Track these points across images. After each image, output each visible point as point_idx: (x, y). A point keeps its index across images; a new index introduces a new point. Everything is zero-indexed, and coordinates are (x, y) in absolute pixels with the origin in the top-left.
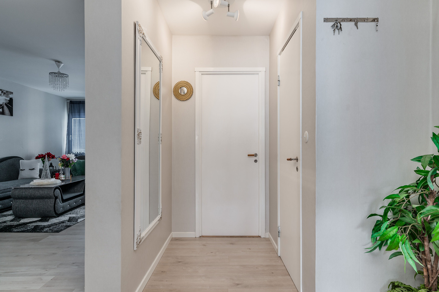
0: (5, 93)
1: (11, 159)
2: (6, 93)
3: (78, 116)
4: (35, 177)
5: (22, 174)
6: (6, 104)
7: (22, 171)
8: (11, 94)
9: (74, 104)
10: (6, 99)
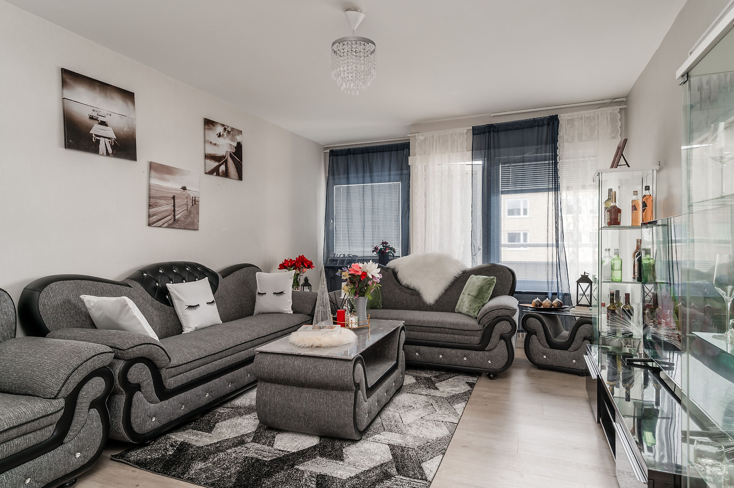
0: (229, 132)
1: (241, 270)
2: (231, 133)
3: (344, 181)
4: (285, 310)
5: (262, 303)
6: (231, 156)
7: (261, 297)
8: (238, 135)
9: (337, 155)
10: (231, 145)
